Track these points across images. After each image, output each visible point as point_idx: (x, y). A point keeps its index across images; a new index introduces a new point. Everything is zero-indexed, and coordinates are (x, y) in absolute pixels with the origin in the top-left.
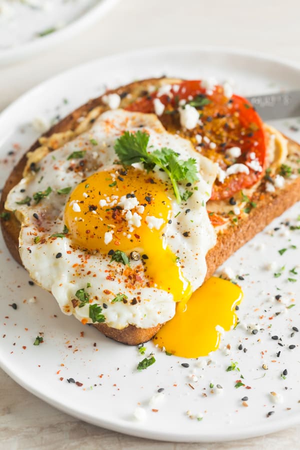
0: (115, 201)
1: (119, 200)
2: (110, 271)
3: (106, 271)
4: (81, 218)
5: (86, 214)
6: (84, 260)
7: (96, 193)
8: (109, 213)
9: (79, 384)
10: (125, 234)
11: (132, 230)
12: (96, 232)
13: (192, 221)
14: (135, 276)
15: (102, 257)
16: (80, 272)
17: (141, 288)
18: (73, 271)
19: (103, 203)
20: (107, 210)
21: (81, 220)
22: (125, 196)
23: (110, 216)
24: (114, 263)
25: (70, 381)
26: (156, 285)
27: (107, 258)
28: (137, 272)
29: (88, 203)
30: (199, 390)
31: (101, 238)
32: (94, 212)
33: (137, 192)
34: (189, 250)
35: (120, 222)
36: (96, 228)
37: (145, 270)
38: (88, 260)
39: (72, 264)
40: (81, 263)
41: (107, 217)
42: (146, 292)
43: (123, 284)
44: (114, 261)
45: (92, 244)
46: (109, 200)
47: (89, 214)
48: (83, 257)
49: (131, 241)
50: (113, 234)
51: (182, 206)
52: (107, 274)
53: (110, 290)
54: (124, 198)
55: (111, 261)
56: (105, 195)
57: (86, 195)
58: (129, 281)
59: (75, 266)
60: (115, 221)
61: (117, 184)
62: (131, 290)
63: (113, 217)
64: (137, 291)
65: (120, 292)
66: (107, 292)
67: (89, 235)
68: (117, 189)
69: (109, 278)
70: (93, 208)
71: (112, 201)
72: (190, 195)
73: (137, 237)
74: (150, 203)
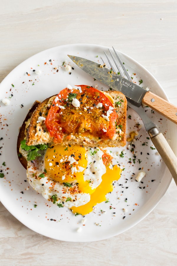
0: (66, 159)
1: (68, 158)
2: (64, 190)
3: (62, 191)
4: (52, 169)
5: (54, 166)
6: (53, 186)
7: (58, 155)
8: (64, 166)
9: (55, 220)
10: (70, 175)
11: (73, 173)
12: (59, 175)
13: (96, 168)
14: (74, 190)
15: (60, 185)
16: (52, 190)
17: (76, 194)
18: (50, 189)
19: (61, 161)
20: (63, 164)
21: (53, 170)
22: (70, 156)
23: (64, 167)
24: (65, 187)
25: (52, 220)
26: (82, 192)
27: (62, 185)
28: (75, 188)
29: (55, 161)
30: (97, 213)
31: (61, 177)
32: (58, 166)
33: (76, 153)
34: (95, 178)
35: (68, 170)
36: (59, 173)
37: (78, 188)
38: (55, 185)
39: (48, 187)
40: (52, 187)
41: (63, 168)
42: (79, 195)
43: (69, 193)
44: (65, 186)
45: (57, 179)
46: (64, 158)
47: (56, 166)
48: (53, 184)
49: (73, 178)
50: (66, 176)
51: (92, 158)
52: (63, 192)
53: (64, 196)
54: (70, 157)
55: (64, 186)
56: (62, 156)
57: (54, 157)
58: (72, 192)
59: (50, 188)
60: (66, 169)
61: (68, 149)
62: (73, 195)
63: (66, 167)
64: (75, 195)
65: (69, 196)
66: (63, 197)
67: (56, 176)
68: (68, 152)
69: (64, 193)
70: (57, 163)
71: (65, 158)
72: (96, 152)
73: (75, 176)
74: (80, 159)
